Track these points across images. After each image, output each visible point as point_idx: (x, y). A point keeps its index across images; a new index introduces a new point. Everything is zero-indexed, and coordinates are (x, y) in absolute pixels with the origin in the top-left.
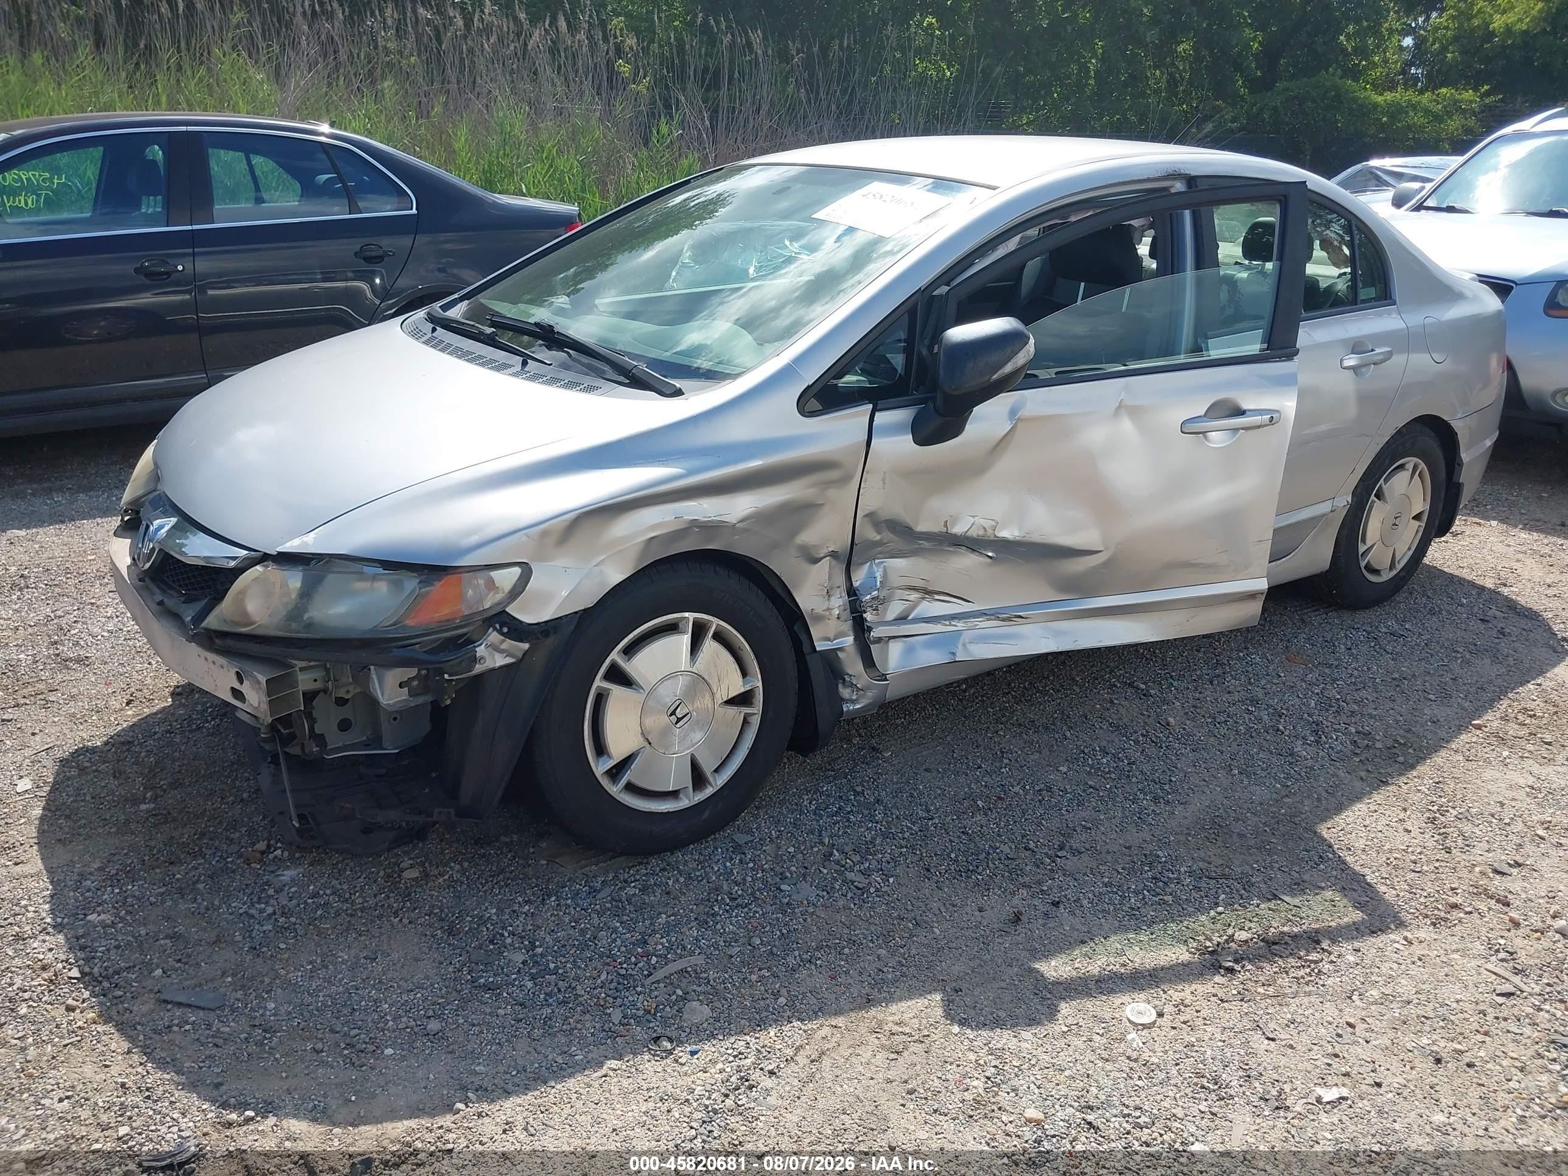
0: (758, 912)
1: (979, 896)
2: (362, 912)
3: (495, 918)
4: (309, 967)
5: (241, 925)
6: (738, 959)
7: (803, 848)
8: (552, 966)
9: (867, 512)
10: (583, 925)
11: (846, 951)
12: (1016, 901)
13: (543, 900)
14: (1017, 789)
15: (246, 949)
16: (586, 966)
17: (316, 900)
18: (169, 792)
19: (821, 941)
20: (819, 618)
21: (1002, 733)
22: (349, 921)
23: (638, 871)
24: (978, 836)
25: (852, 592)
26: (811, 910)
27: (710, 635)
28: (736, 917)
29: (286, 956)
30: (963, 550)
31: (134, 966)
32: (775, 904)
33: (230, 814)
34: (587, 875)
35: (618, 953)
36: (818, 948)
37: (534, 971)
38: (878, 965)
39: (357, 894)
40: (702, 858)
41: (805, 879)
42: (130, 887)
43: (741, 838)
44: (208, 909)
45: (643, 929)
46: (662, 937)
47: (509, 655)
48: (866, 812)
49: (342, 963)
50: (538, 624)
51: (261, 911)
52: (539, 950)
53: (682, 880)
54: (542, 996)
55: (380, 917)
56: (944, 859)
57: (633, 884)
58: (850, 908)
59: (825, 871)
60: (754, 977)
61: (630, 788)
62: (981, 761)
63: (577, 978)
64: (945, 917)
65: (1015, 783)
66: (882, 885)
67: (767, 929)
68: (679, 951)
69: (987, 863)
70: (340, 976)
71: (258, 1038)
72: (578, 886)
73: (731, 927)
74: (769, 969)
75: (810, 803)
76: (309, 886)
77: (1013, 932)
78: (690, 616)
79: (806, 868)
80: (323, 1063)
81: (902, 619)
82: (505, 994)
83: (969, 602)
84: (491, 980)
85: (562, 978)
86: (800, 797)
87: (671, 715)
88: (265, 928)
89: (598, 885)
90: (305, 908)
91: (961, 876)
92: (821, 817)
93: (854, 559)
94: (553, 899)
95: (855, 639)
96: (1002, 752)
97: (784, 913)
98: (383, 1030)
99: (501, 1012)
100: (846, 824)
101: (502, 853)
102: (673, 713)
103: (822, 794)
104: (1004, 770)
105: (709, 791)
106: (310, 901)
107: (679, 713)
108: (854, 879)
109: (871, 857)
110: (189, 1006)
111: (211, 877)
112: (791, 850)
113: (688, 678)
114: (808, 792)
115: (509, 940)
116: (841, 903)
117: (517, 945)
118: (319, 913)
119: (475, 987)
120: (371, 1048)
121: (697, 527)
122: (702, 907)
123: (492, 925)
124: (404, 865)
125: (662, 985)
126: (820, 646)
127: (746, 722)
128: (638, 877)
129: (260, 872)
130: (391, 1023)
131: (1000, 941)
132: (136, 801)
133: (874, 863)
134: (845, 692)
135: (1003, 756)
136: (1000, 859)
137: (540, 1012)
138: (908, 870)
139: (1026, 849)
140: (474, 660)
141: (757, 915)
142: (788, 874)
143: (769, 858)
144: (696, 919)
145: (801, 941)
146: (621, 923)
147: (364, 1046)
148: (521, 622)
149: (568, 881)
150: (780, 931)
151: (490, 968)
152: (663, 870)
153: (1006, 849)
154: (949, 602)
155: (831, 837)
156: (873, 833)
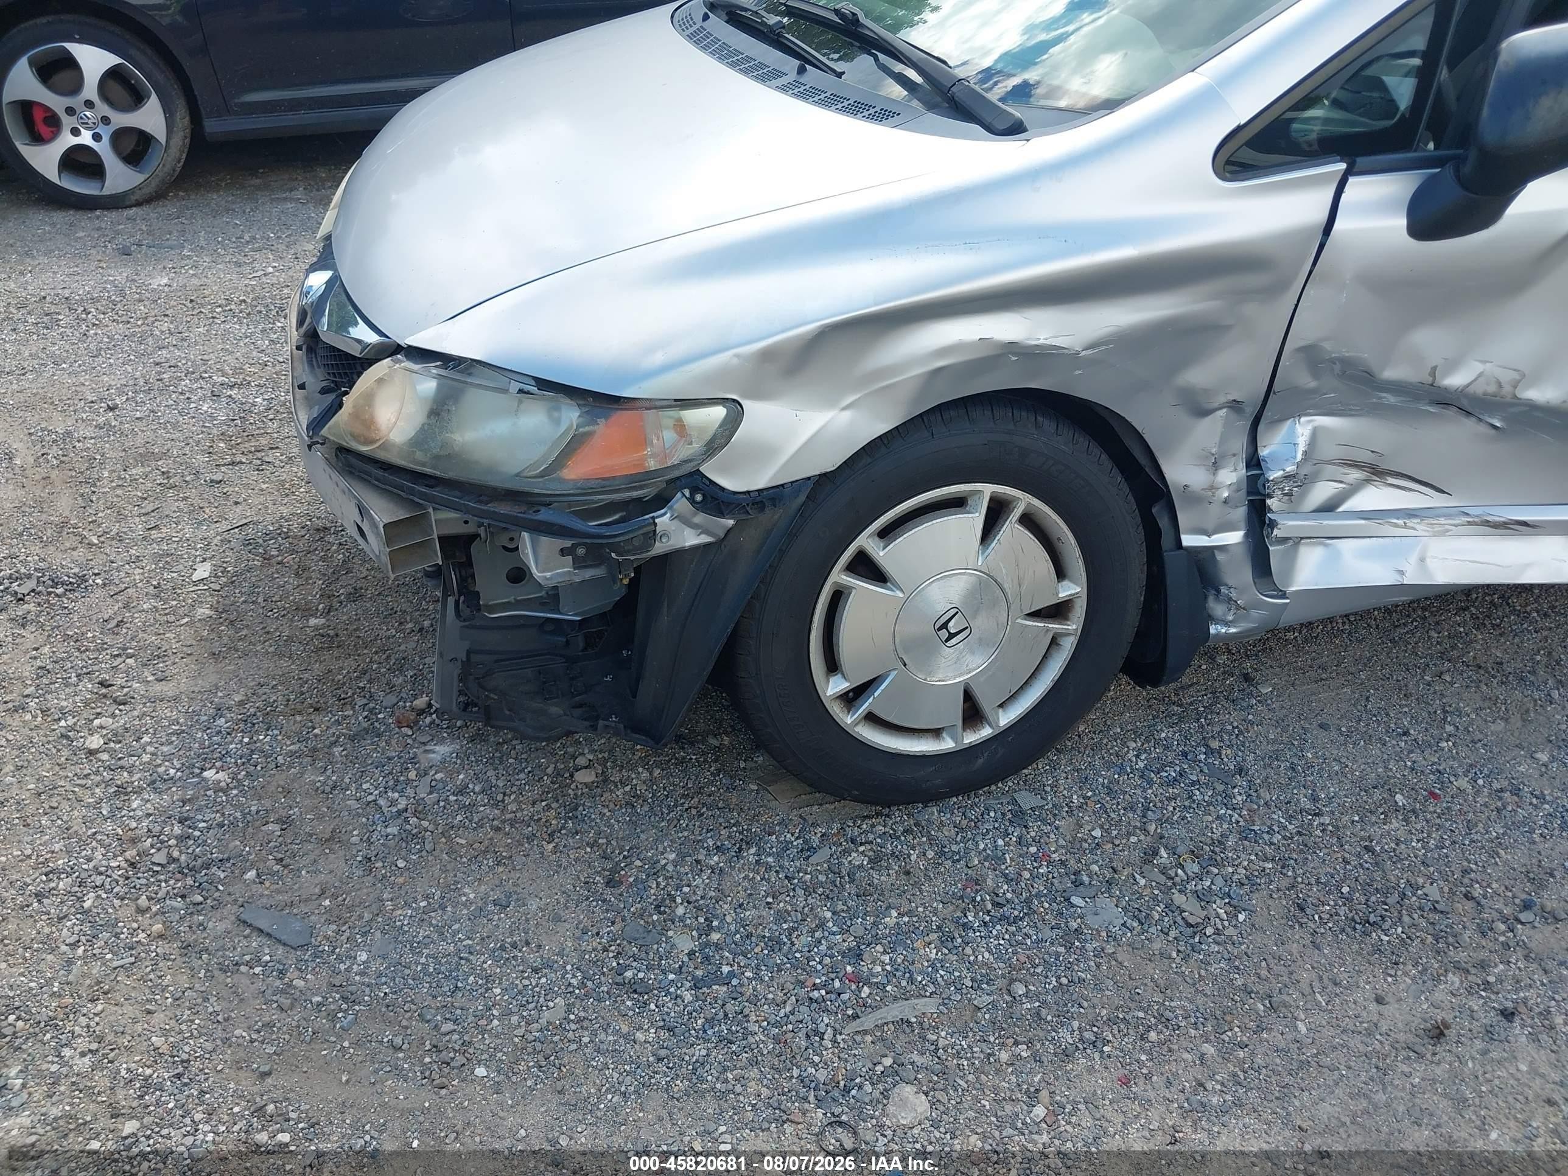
0: (1030, 937)
1: (1379, 972)
2: (512, 825)
3: (670, 868)
4: (423, 904)
5: (364, 820)
6: (987, 1016)
7: (1115, 833)
8: (726, 969)
9: (1302, 343)
10: (782, 905)
11: (1153, 1036)
12: (1440, 994)
13: (740, 849)
14: (1463, 783)
15: (359, 859)
16: (772, 979)
17: (460, 798)
18: (346, 606)
19: (1117, 1009)
20: (1195, 499)
21: (1448, 679)
22: (491, 839)
23: (873, 826)
24: (1390, 858)
25: (1254, 462)
26: (1110, 949)
27: (1015, 518)
28: (997, 938)
29: (401, 880)
30: (1451, 412)
31: (228, 859)
32: (1059, 928)
33: (403, 647)
34: (804, 819)
35: (819, 967)
36: (1111, 1021)
37: (699, 973)
38: (1198, 1072)
39: (512, 797)
40: (965, 822)
41: (1109, 890)
42: (261, 737)
43: (1027, 800)
44: (334, 787)
45: (861, 932)
46: (885, 952)
47: (706, 531)
48: (1220, 788)
49: (465, 905)
50: (748, 492)
51: (393, 803)
52: (715, 937)
53: (930, 854)
54: (700, 1022)
55: (530, 839)
56: (1329, 893)
57: (861, 849)
58: (1170, 957)
59: (1142, 882)
60: (1004, 1056)
61: (871, 718)
62: (1410, 723)
63: (754, 1000)
64: (1318, 1004)
65: (1460, 771)
66: (1226, 923)
67: (1039, 970)
68: (904, 983)
69: (1400, 912)
70: (456, 926)
71: (332, 1007)
72: (789, 836)
73: (987, 955)
74: (1030, 1043)
75: (1137, 756)
76: (459, 773)
77: (1429, 1056)
78: (988, 489)
79: (1115, 871)
80: (398, 1072)
81: (1329, 508)
82: (652, 1006)
83: (1444, 492)
84: (641, 975)
85: (734, 995)
86: (1124, 744)
87: (940, 629)
88: (389, 830)
89: (815, 841)
90: (444, 807)
91: (1355, 929)
92: (1150, 782)
93: (1267, 413)
94: (753, 850)
95: (1246, 536)
96: (1445, 712)
97: (1069, 946)
98: (483, 1032)
99: (640, 1036)
100: (1187, 803)
101: (705, 761)
102: (945, 626)
103: (1158, 742)
104: (1444, 744)
105: (986, 732)
106: (452, 798)
107: (953, 627)
108: (1184, 906)
109: (1216, 871)
110: (269, 935)
111: (352, 739)
112: (1097, 833)
113: (974, 579)
114: (1137, 734)
115: (680, 911)
116: (1157, 945)
117: (688, 921)
118: (459, 818)
119: (617, 984)
120: (460, 1059)
121: (1015, 354)
122: (952, 908)
123: (666, 878)
124: (581, 761)
125: (869, 1038)
126: (1189, 540)
127: (1054, 642)
128: (871, 837)
129: (409, 741)
130: (496, 1022)
131: (1406, 1069)
132: (307, 611)
133: (1219, 881)
134: (1217, 609)
135: (1445, 720)
136: (1421, 909)
137: (690, 1051)
138: (1270, 902)
139: (1468, 896)
140: (652, 536)
141: (1028, 942)
142: (1086, 879)
143: (1062, 842)
144: (939, 928)
145: (1085, 1004)
146: (834, 913)
147: (452, 1055)
148: (723, 489)
149: (779, 824)
150: (1058, 978)
151: (643, 955)
152: (907, 831)
153: (1433, 892)
154: (1410, 490)
155: (1160, 821)
156: (1225, 826)
